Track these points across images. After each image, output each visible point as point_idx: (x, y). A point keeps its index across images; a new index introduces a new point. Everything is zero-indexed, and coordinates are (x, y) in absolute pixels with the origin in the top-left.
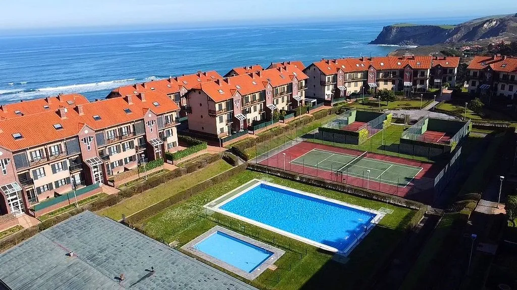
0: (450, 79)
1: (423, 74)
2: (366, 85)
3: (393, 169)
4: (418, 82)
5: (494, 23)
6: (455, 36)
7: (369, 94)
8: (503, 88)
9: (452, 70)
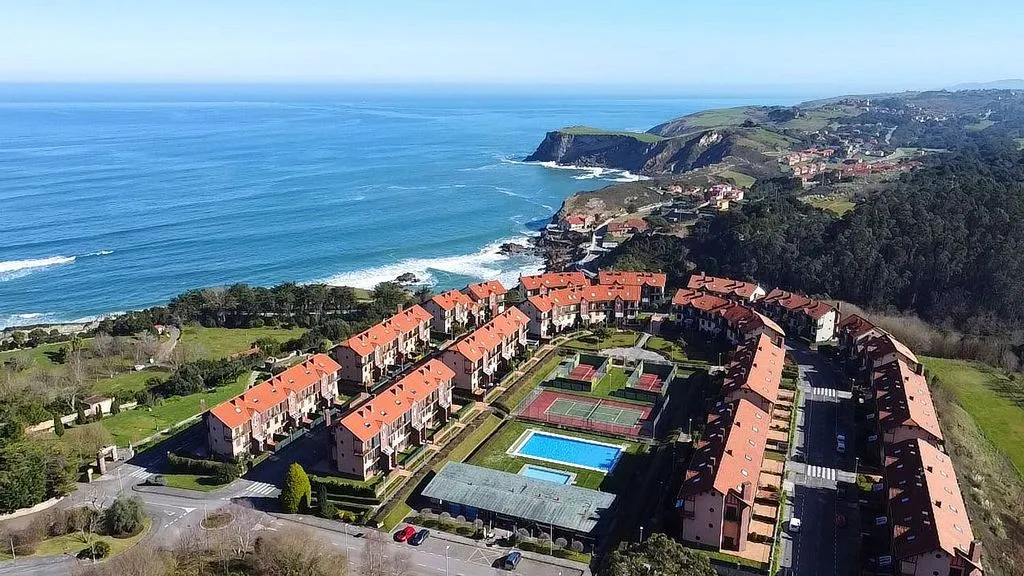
0: (658, 298)
1: (632, 306)
2: (578, 318)
3: (624, 413)
4: (629, 312)
5: (715, 137)
6: (660, 156)
7: (583, 327)
8: (703, 323)
9: (659, 289)
